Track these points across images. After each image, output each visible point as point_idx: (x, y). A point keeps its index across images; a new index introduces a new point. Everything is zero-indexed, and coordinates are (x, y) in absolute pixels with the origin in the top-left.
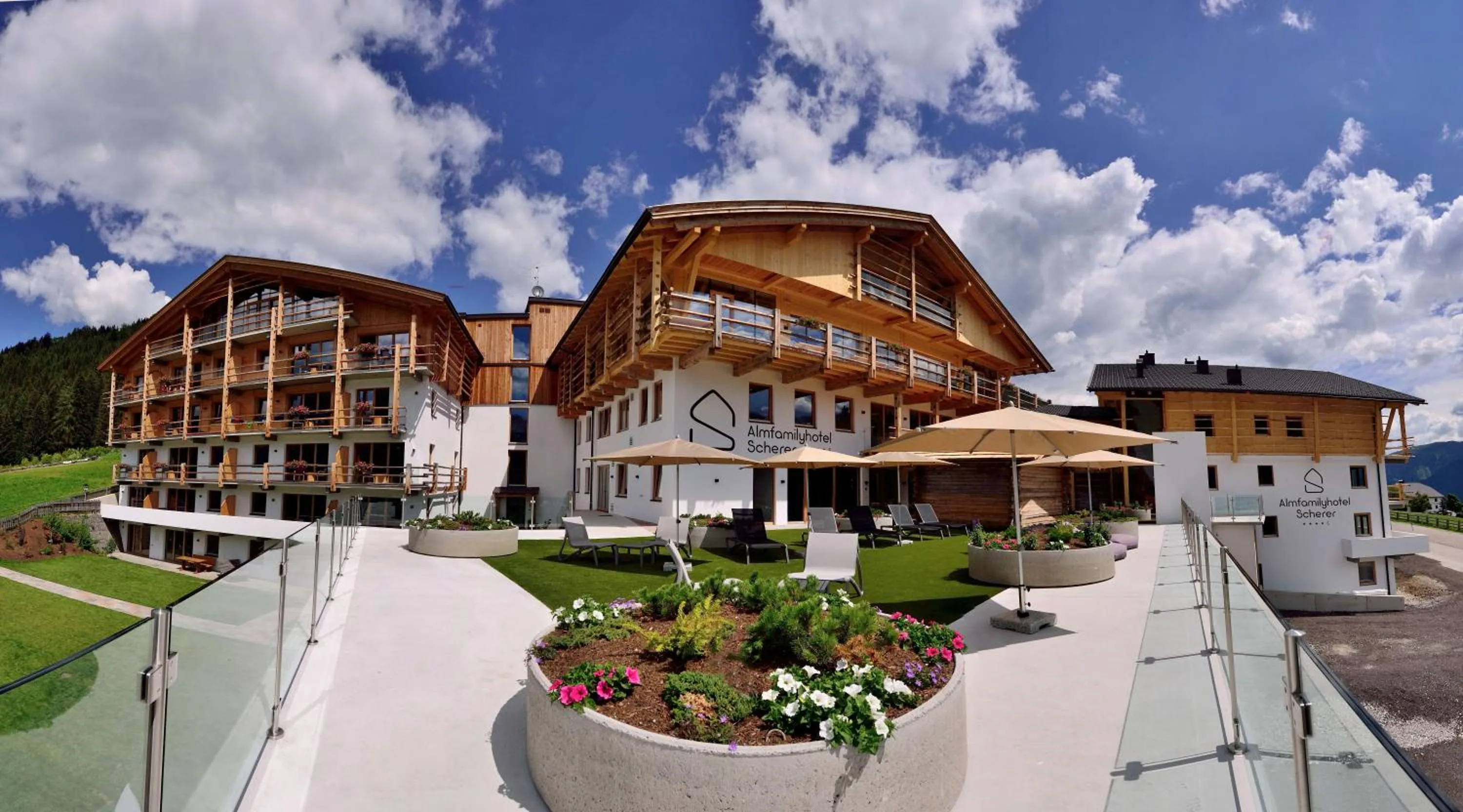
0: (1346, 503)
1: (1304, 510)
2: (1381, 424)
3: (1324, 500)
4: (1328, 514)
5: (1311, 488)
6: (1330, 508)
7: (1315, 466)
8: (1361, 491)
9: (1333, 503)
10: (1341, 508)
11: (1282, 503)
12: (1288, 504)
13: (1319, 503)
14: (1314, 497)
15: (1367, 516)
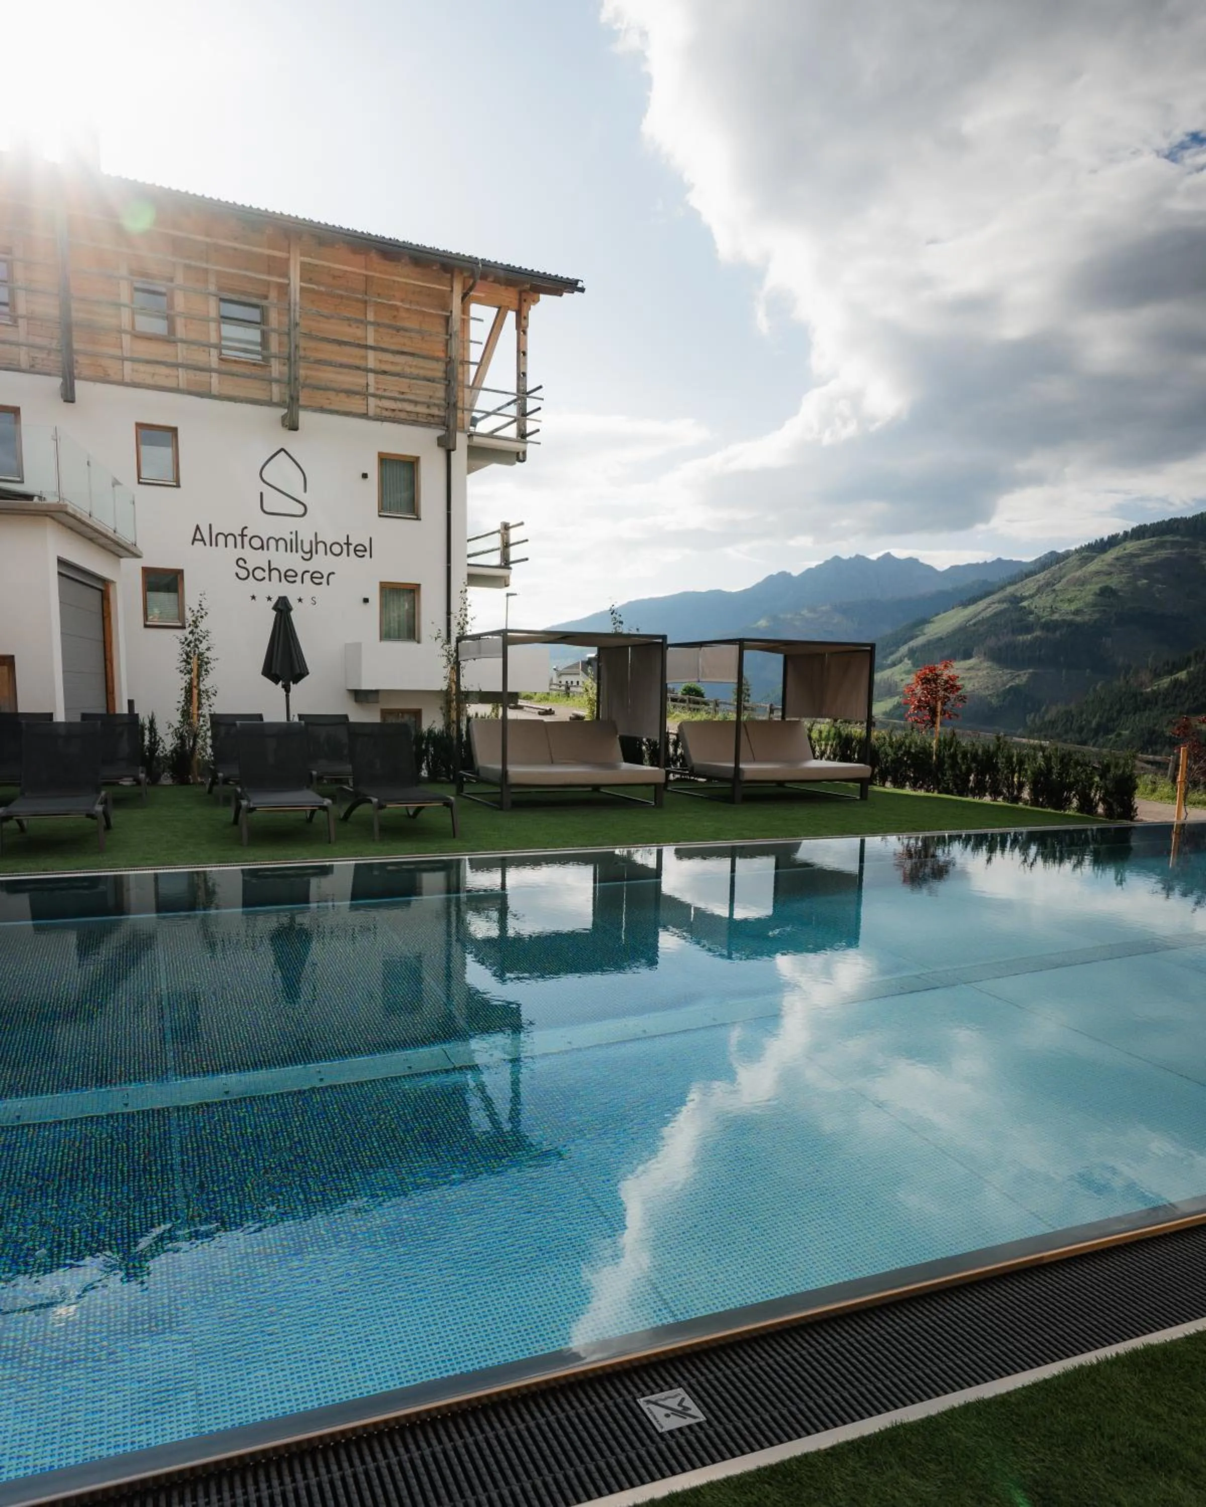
0: (361, 551)
1: (256, 559)
2: (466, 342)
3: (306, 537)
4: (316, 578)
5: (275, 501)
6: (322, 562)
7: (289, 440)
8: (402, 527)
9: (328, 549)
10: (346, 565)
11: (197, 537)
12: (213, 541)
13: (293, 545)
14: (283, 528)
15: (412, 591)
